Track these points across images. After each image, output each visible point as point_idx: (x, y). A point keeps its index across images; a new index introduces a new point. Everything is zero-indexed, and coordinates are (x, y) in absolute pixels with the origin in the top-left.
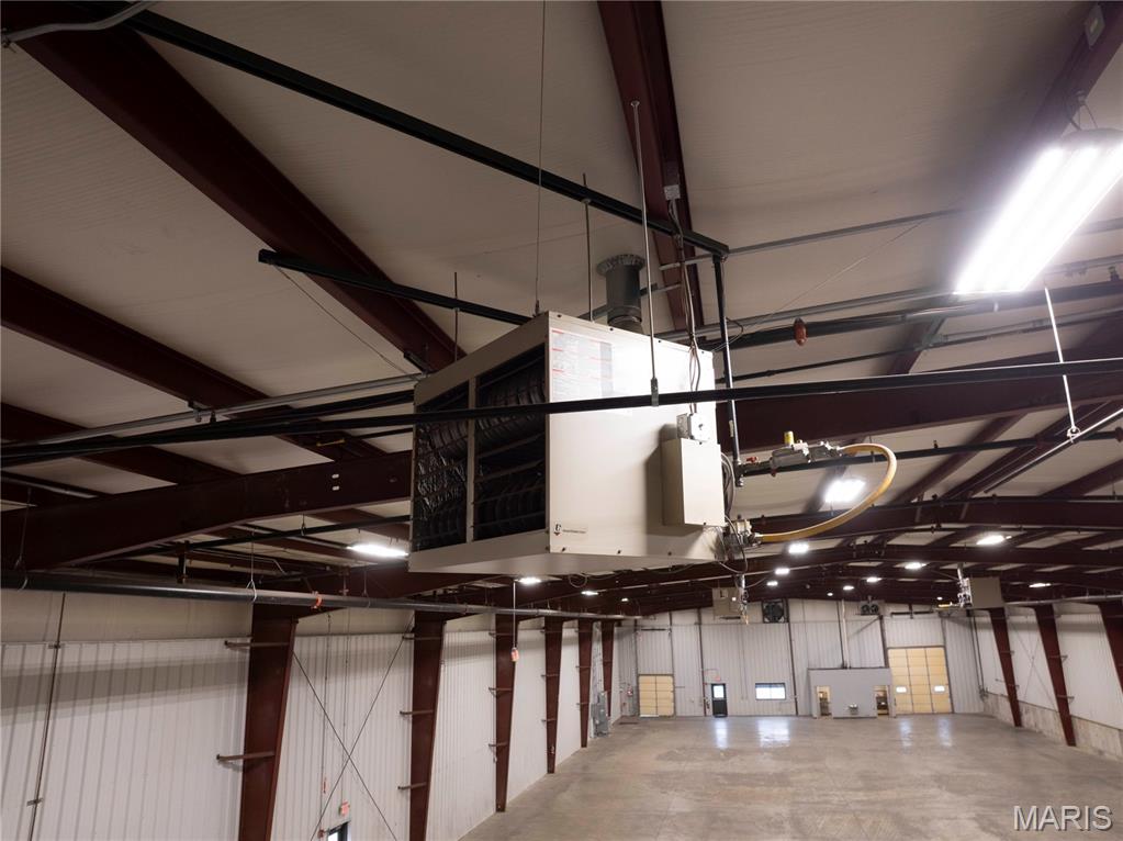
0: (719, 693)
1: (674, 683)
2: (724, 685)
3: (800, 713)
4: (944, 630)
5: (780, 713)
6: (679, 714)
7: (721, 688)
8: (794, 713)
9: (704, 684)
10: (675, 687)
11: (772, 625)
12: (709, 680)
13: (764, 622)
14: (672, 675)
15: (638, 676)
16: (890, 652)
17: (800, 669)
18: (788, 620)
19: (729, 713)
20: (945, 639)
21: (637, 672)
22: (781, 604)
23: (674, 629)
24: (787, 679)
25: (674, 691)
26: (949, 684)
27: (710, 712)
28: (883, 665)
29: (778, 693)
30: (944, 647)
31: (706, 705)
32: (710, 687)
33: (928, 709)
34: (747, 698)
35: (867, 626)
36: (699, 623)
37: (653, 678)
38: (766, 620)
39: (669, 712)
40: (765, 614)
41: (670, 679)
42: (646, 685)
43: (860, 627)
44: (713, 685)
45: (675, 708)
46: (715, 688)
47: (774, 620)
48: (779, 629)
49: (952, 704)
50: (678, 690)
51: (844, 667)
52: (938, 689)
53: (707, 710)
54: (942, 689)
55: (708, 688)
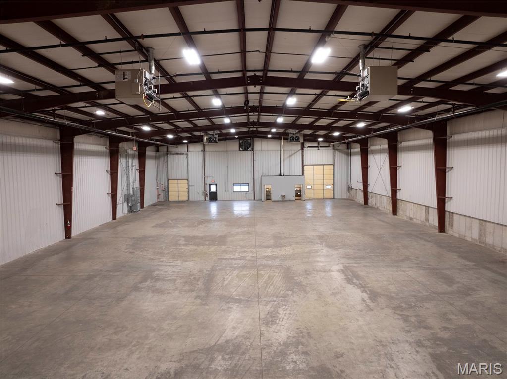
0: (213, 189)
1: (188, 184)
2: (216, 184)
3: (256, 199)
4: (334, 156)
5: (245, 199)
6: (191, 199)
7: (215, 186)
8: (253, 199)
9: (205, 184)
10: (188, 186)
11: (244, 152)
12: (208, 182)
13: (240, 151)
14: (188, 179)
15: (168, 180)
16: (305, 168)
17: (257, 176)
18: (253, 150)
19: (218, 199)
20: (334, 161)
21: (167, 177)
22: (249, 141)
23: (189, 154)
24: (250, 181)
25: (188, 188)
26: (333, 184)
27: (208, 198)
28: (301, 174)
29: (245, 188)
30: (333, 165)
31: (205, 195)
32: (208, 185)
33: (321, 196)
34: (228, 191)
35: (292, 155)
36: (204, 151)
37: (177, 181)
38: (241, 149)
39: (185, 199)
40: (241, 146)
41: (186, 181)
42: (173, 185)
43: (291, 154)
44: (210, 185)
45: (188, 196)
46: (211, 186)
47: (246, 149)
48: (248, 154)
49: (334, 194)
50: (190, 187)
51: (280, 175)
52: (327, 187)
53: (206, 197)
54: (329, 186)
55: (207, 186)
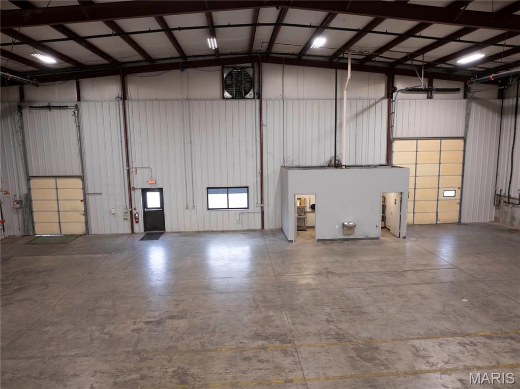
0: (153, 200)
1: (84, 188)
2: (161, 190)
3: (266, 227)
4: (468, 115)
5: (239, 228)
6: (93, 231)
7: (158, 194)
8: (259, 227)
9: (131, 189)
10: (85, 194)
11: (235, 102)
12: (139, 182)
13: (224, 98)
14: (82, 177)
15: (29, 178)
16: (396, 145)
17: (272, 168)
18: (259, 96)
19: (168, 227)
20: (467, 127)
22: (250, 72)
23: (83, 106)
24: (252, 181)
25: (85, 201)
26: (462, 188)
27: (140, 228)
28: (384, 162)
29: (239, 200)
30: (464, 139)
31: (133, 219)
32: (139, 193)
33: (430, 218)
34: (194, 207)
35: (363, 111)
36: (124, 97)
37: (53, 181)
38: (227, 94)
39: (79, 229)
40: (225, 86)
41: (78, 182)
42: (42, 192)
43: (360, 108)
44: (144, 191)
45: (87, 223)
46: (149, 194)
47: (239, 95)
48: (248, 106)
49: (460, 212)
50: (91, 199)
51: (336, 164)
52: (447, 194)
53: (136, 225)
54: (452, 193)
55: (137, 195)
